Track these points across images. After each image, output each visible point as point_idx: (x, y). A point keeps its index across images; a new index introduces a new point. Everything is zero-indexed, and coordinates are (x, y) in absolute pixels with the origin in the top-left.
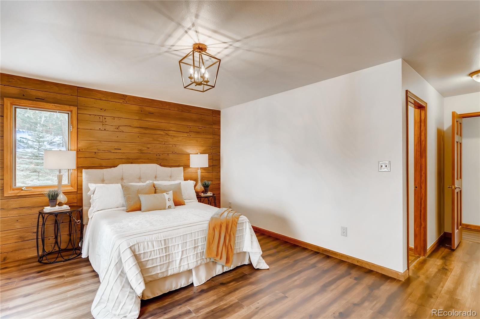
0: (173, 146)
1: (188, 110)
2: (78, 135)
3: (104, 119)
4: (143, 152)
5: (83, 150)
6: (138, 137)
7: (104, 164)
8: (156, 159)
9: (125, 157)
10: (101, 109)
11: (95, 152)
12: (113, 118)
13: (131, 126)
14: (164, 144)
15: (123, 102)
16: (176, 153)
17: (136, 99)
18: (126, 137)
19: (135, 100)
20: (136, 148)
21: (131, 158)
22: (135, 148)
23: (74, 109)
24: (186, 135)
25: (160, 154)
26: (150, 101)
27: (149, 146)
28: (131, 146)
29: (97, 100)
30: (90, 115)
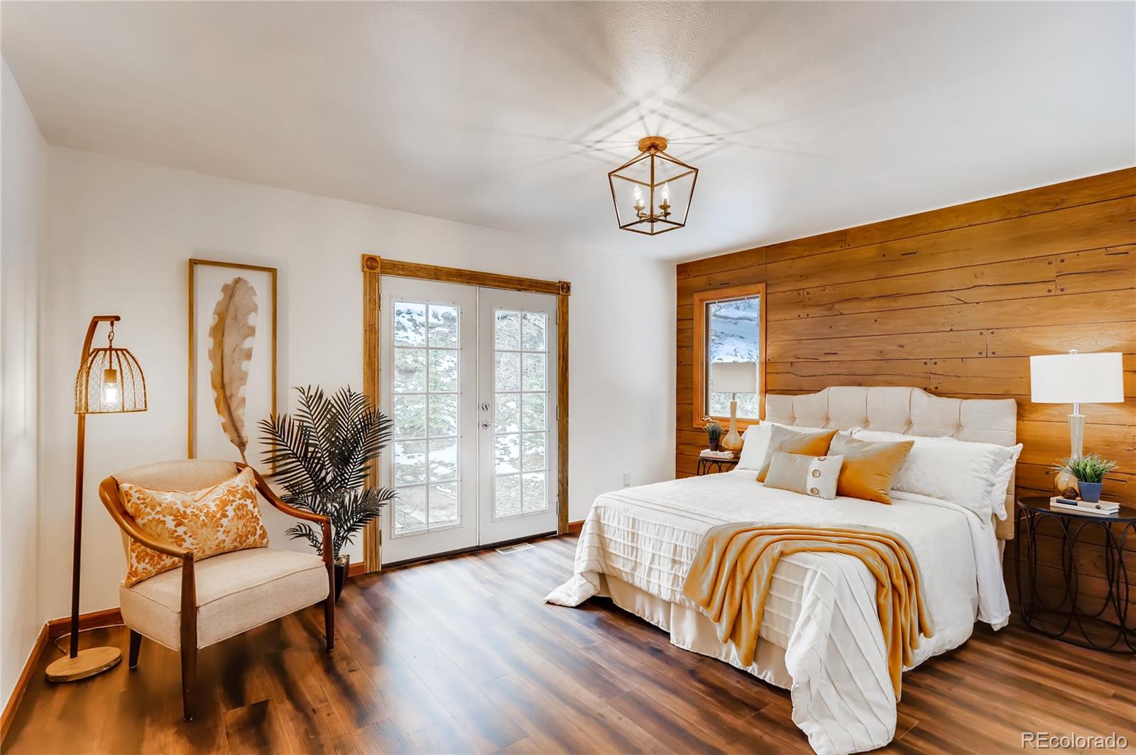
0: (981, 334)
1: (1047, 204)
2: (768, 333)
3: (805, 294)
4: (888, 357)
5: (774, 360)
6: (876, 321)
7: (806, 387)
8: (922, 375)
9: (846, 370)
10: (801, 276)
11: (792, 363)
12: (822, 288)
13: (858, 298)
14: (951, 330)
15: (842, 247)
16: (994, 353)
17: (869, 231)
18: (847, 326)
19: (868, 233)
20: (870, 348)
21: (858, 373)
22: (867, 348)
23: (761, 287)
24: (1041, 290)
25: (936, 361)
26: (906, 222)
27: (902, 341)
28: (859, 343)
29: (796, 261)
30: (784, 292)
